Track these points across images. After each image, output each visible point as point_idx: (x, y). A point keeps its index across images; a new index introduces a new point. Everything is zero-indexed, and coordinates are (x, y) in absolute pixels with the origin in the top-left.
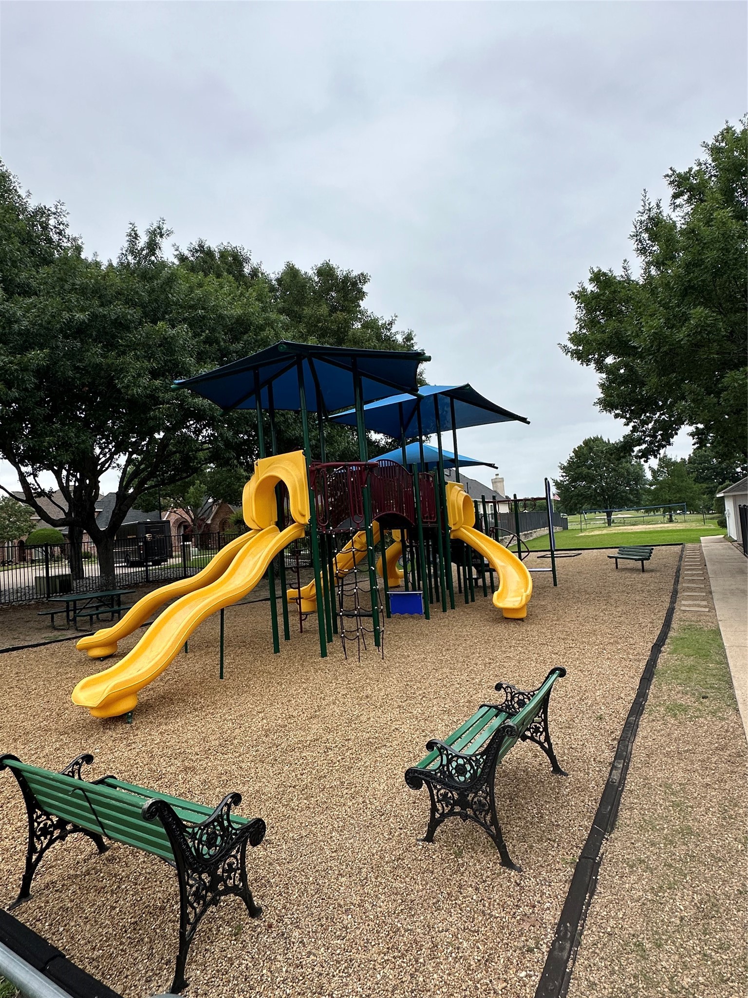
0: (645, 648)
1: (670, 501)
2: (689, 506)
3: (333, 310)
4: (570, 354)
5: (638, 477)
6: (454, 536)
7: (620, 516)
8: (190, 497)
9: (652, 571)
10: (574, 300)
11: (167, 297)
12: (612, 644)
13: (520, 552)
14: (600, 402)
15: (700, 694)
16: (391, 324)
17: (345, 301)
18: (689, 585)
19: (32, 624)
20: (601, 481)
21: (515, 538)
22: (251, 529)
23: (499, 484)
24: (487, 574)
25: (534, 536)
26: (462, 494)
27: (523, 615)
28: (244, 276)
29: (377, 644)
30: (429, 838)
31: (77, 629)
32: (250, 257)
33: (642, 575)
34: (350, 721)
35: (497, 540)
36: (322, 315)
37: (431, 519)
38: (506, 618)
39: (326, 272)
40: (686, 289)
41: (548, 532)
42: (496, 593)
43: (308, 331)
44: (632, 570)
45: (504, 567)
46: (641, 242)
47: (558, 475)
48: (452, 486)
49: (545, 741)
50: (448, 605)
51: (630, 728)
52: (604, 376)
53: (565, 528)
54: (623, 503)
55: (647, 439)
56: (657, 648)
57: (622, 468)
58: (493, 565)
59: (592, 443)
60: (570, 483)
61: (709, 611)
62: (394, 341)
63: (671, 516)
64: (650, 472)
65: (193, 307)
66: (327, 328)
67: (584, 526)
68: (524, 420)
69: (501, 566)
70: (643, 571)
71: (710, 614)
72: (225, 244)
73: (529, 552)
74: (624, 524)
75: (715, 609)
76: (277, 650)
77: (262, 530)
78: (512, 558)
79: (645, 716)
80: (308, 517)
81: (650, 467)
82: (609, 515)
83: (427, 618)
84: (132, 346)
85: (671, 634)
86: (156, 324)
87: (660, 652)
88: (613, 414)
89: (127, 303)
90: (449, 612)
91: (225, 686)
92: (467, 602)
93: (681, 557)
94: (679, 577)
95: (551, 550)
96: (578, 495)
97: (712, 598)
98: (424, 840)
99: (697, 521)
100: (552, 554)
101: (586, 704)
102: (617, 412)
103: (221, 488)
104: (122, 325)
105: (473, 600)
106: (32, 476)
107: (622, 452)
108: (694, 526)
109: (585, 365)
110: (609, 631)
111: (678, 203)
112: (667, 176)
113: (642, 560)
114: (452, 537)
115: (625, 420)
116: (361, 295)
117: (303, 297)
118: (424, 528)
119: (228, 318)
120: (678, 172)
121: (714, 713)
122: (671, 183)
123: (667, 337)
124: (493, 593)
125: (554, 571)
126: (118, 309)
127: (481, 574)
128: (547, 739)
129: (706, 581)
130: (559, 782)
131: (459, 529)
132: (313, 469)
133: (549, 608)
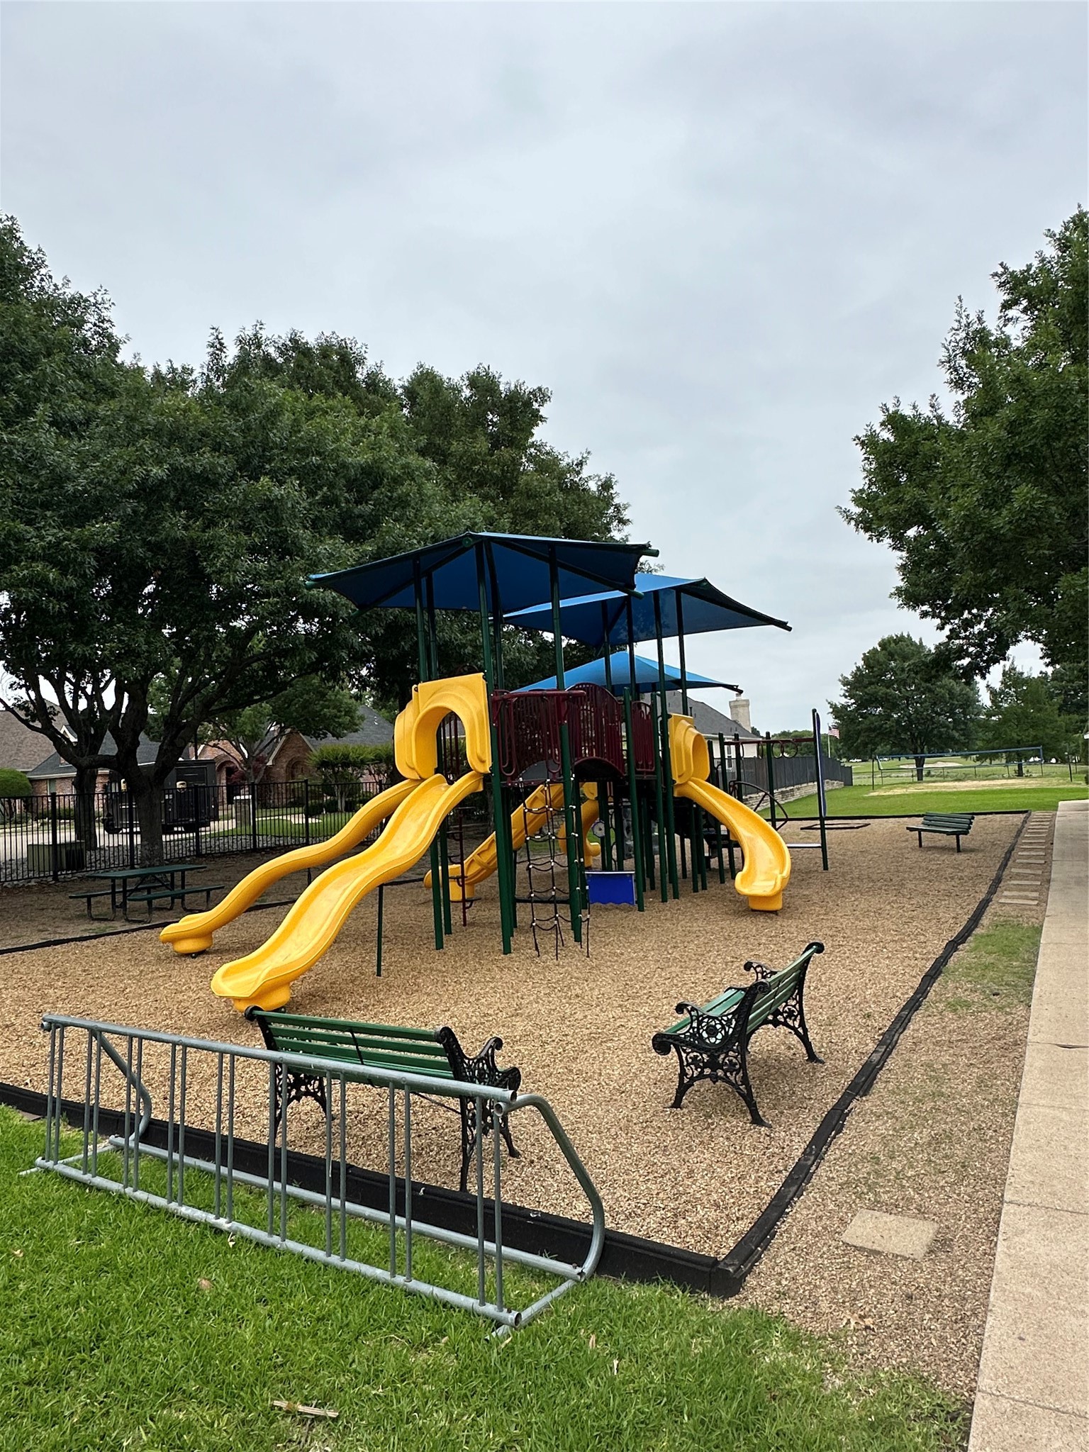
0: (937, 947)
1: (1019, 742)
2: (1050, 750)
3: (496, 445)
4: (853, 523)
5: (969, 702)
6: (679, 793)
7: (940, 765)
8: (244, 723)
9: (972, 851)
10: (859, 447)
11: (267, 437)
12: (896, 941)
13: (773, 821)
14: (899, 592)
15: (991, 991)
16: (580, 464)
17: (512, 430)
18: (1020, 871)
19: (50, 912)
20: (907, 707)
21: (767, 798)
22: (404, 779)
23: (741, 710)
24: (725, 851)
25: (797, 795)
26: (693, 733)
27: (778, 905)
28: (356, 386)
29: (578, 939)
30: (677, 1104)
31: (127, 920)
32: (366, 355)
33: (956, 855)
34: (563, 1018)
35: (740, 799)
36: (480, 454)
37: (647, 768)
38: (753, 910)
39: (483, 384)
40: (1008, 457)
41: (816, 790)
42: (739, 876)
43: (459, 476)
44: (944, 849)
45: (750, 839)
46: (956, 370)
47: (839, 697)
48: (678, 720)
49: (800, 1026)
50: (670, 893)
51: (902, 1022)
52: (904, 554)
53: (849, 783)
54: (942, 745)
55: (971, 649)
56: (953, 946)
57: (941, 687)
58: (735, 835)
59: (893, 645)
60: (856, 710)
61: (1037, 905)
62: (584, 490)
63: (1020, 766)
64: (988, 694)
65: (305, 452)
66: (486, 472)
67: (877, 781)
68: (782, 625)
69: (749, 838)
70: (959, 850)
71: (1038, 908)
72: (328, 333)
73: (786, 820)
74: (944, 777)
75: (1046, 902)
76: (439, 946)
77: (422, 780)
78: (765, 828)
79: (921, 1011)
80: (489, 764)
81: (988, 686)
82: (920, 763)
83: (641, 909)
84: (224, 512)
85: (978, 931)
86: (257, 480)
87: (956, 950)
88: (918, 611)
89: (214, 450)
90: (671, 902)
91: (387, 984)
92: (695, 890)
93: (1019, 832)
94: (1008, 860)
95: (822, 819)
96: (870, 730)
97: (1048, 889)
98: (673, 1106)
99: (1062, 776)
100: (822, 824)
101: (853, 1002)
102: (926, 608)
103: (293, 708)
104: (207, 481)
105: (704, 888)
106: (24, 689)
107: (932, 668)
108: (1054, 783)
109: (875, 541)
110: (894, 927)
111: (1010, 316)
112: (995, 274)
113: (957, 834)
114: (676, 795)
115: (938, 621)
116: (536, 418)
117: (450, 425)
118: (638, 782)
119: (353, 467)
120: (1011, 270)
121: (1001, 1009)
122: (1002, 285)
123: (982, 521)
124: (734, 878)
125: (824, 847)
126: (205, 459)
127: (716, 850)
128: (802, 1024)
129: (1047, 864)
130: (814, 1068)
131: (686, 783)
132: (498, 698)
133: (815, 898)
